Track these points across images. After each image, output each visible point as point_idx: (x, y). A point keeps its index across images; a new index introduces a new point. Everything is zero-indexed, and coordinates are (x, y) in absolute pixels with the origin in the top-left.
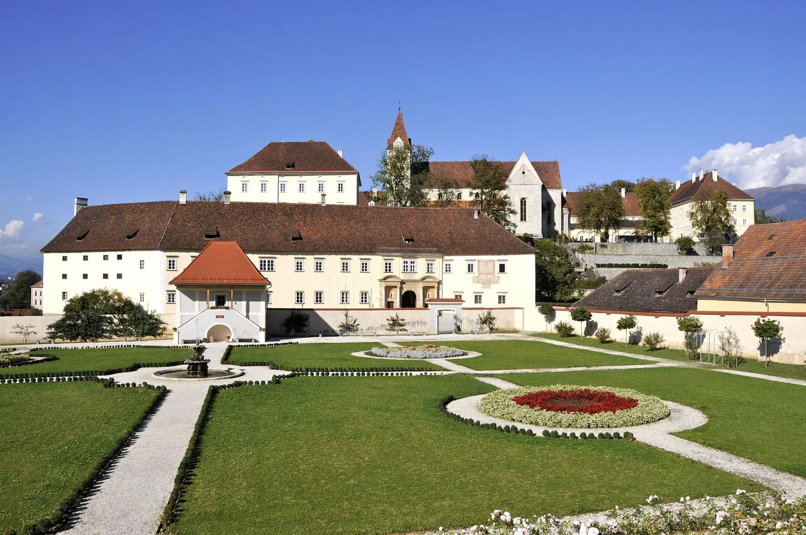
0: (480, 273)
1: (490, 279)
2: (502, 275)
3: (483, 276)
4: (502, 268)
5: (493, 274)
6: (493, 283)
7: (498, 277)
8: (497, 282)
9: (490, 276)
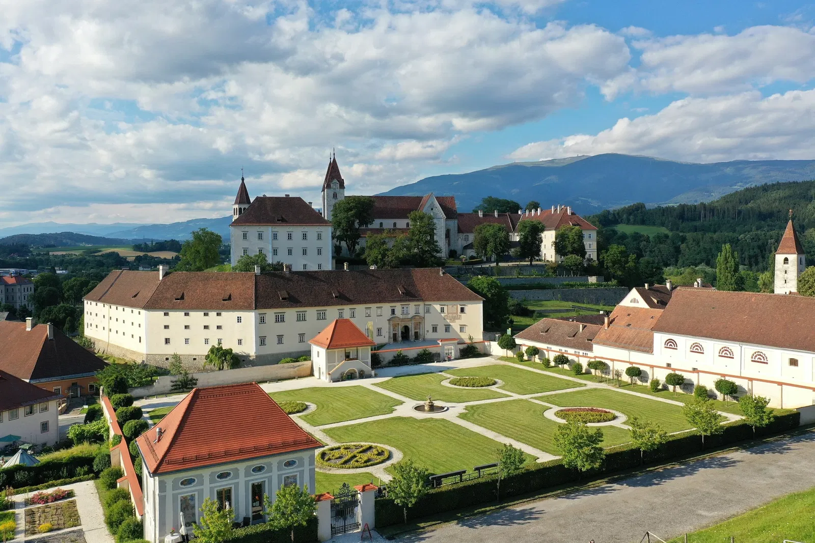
0: (448, 313)
1: (455, 317)
2: (463, 315)
3: (450, 315)
4: (462, 310)
5: (457, 312)
6: (457, 319)
7: (460, 315)
8: (459, 318)
9: (454, 315)
